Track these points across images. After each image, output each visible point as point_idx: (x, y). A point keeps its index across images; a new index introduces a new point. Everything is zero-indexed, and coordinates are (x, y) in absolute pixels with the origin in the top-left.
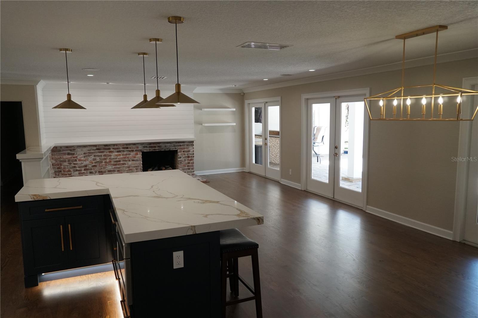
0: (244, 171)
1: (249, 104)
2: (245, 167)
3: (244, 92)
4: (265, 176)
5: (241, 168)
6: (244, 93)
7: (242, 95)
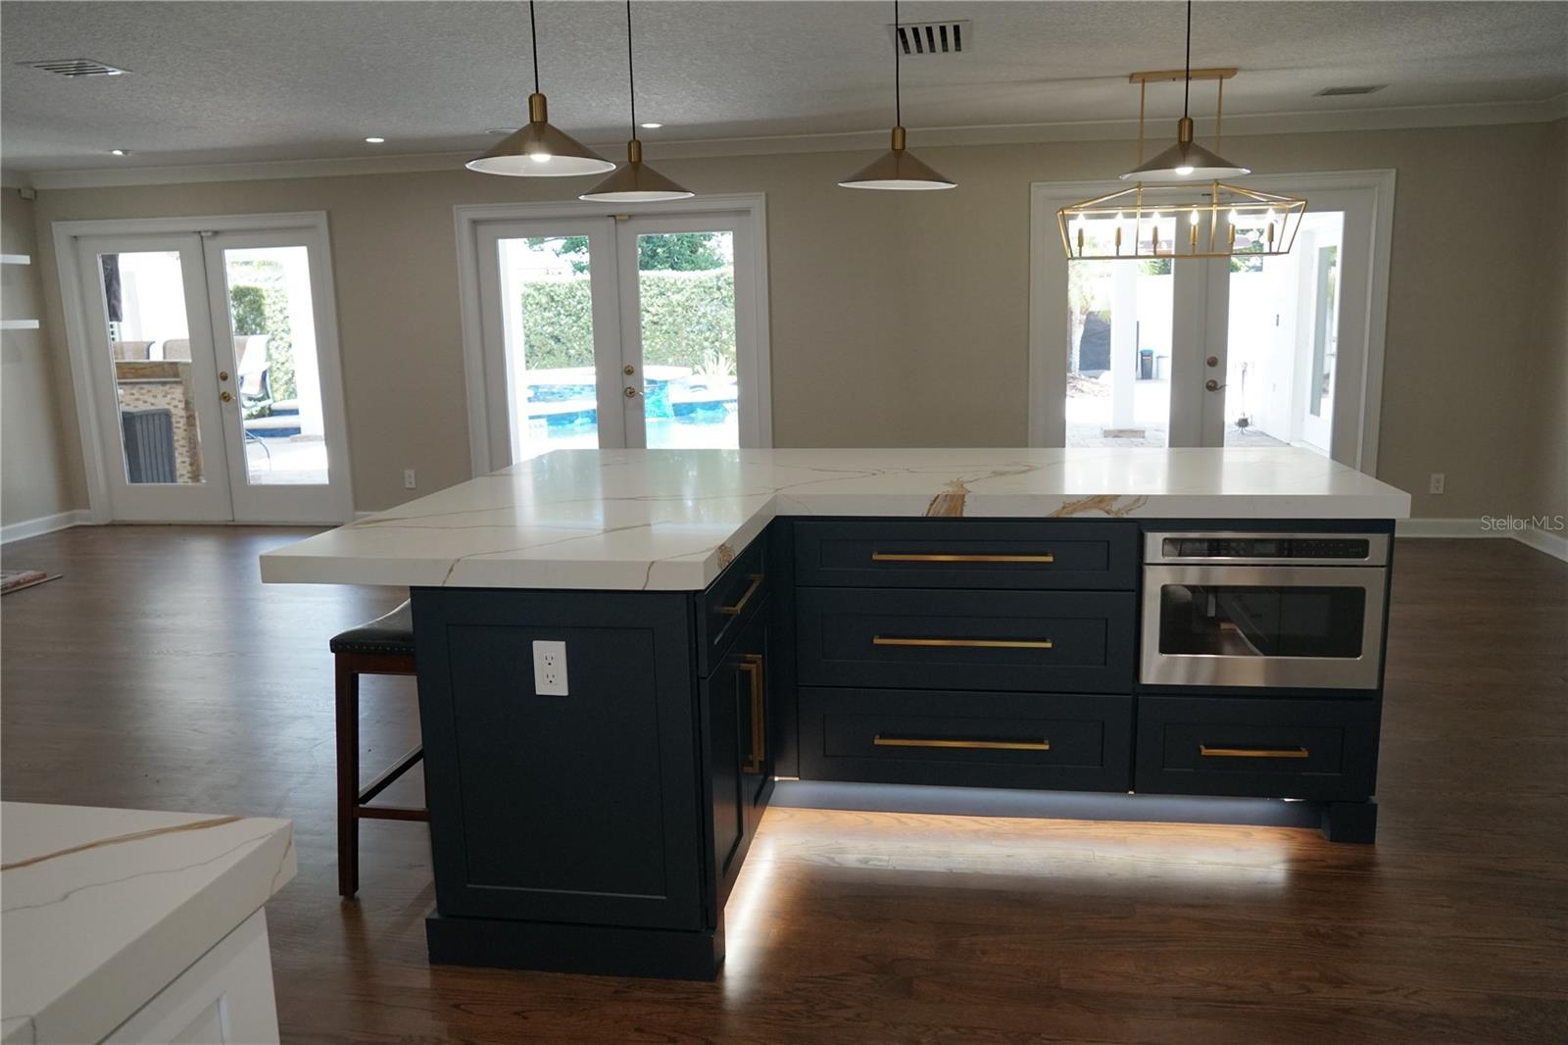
0: (78, 523)
1: (75, 237)
2: (87, 506)
3: (38, 188)
4: (234, 521)
5: (54, 516)
6: (36, 192)
7: (28, 196)
